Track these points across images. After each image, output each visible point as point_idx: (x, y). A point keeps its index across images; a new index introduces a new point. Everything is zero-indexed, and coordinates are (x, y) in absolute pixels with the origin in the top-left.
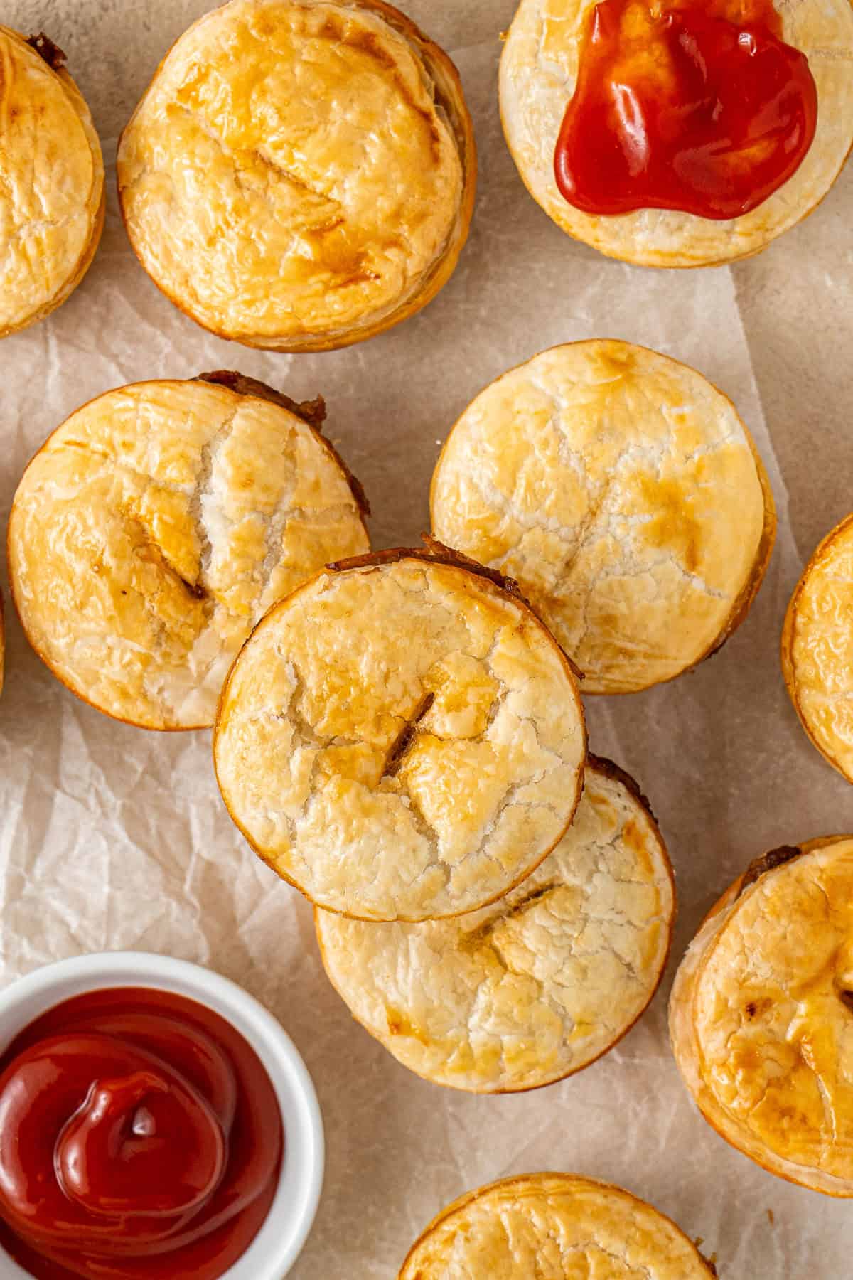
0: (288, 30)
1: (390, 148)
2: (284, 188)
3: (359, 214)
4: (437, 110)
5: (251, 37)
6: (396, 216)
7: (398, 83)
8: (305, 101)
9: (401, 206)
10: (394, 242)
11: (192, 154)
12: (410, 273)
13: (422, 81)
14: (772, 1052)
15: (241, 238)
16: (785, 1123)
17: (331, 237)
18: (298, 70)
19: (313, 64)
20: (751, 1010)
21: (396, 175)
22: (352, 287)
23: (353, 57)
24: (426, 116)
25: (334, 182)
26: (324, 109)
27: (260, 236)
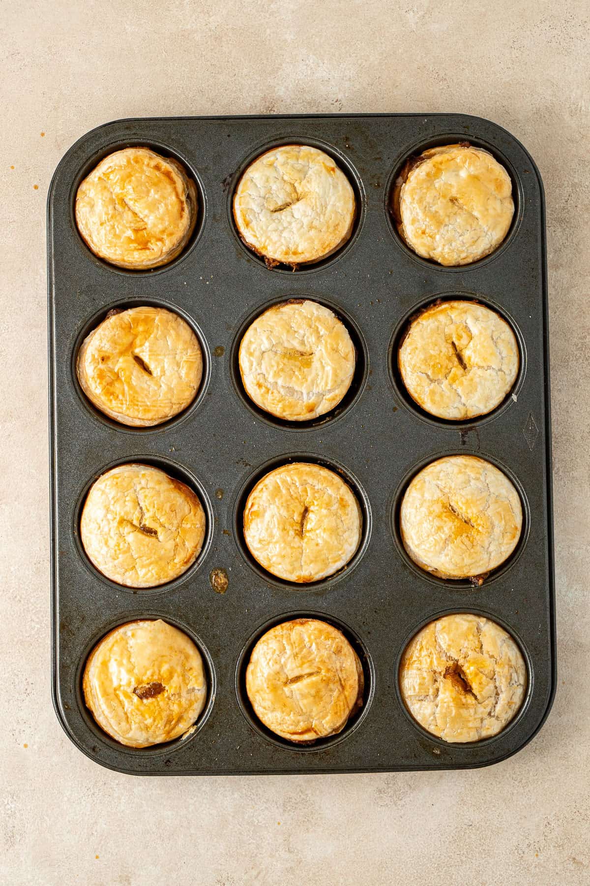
0: (143, 163)
1: (167, 209)
2: (130, 214)
3: (151, 228)
4: (187, 201)
5: (131, 163)
6: (163, 232)
7: (175, 189)
8: (143, 188)
9: (166, 229)
10: (161, 240)
11: (102, 194)
12: (164, 251)
13: (184, 190)
14: (109, 374)
15: (111, 226)
16: (111, 397)
17: (141, 233)
18: (143, 177)
19: (149, 177)
20: (103, 360)
21: (167, 219)
22: (143, 251)
23: (163, 177)
24: (182, 202)
25: (146, 215)
26: (148, 192)
27: (117, 226)
